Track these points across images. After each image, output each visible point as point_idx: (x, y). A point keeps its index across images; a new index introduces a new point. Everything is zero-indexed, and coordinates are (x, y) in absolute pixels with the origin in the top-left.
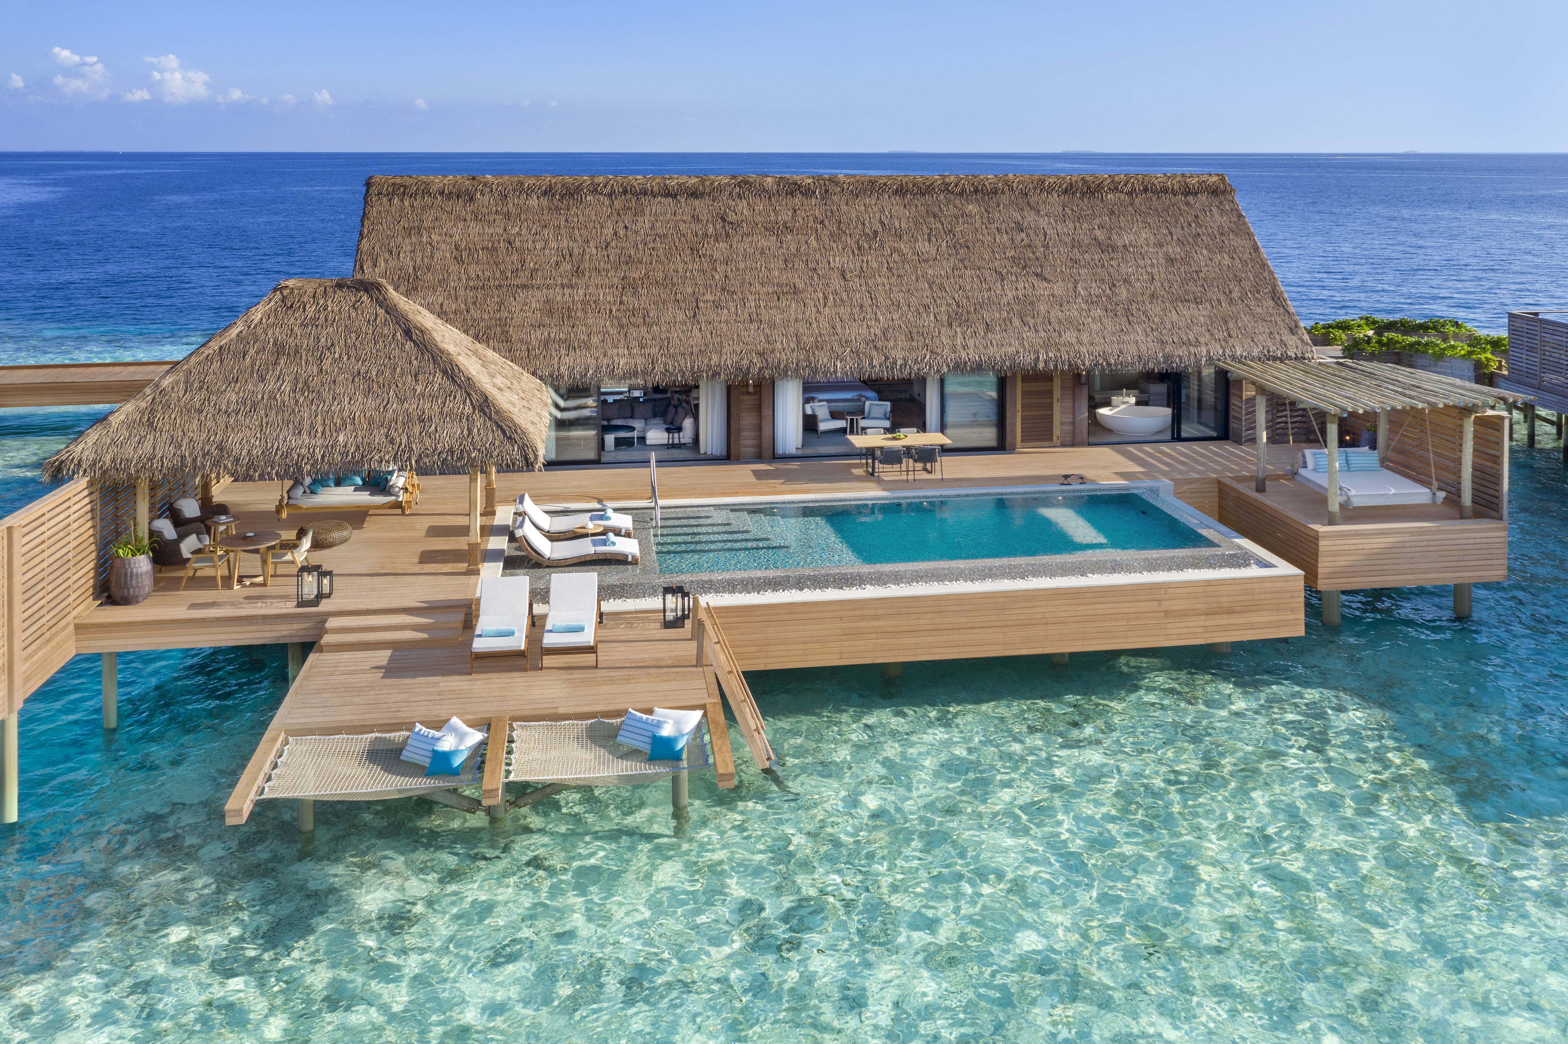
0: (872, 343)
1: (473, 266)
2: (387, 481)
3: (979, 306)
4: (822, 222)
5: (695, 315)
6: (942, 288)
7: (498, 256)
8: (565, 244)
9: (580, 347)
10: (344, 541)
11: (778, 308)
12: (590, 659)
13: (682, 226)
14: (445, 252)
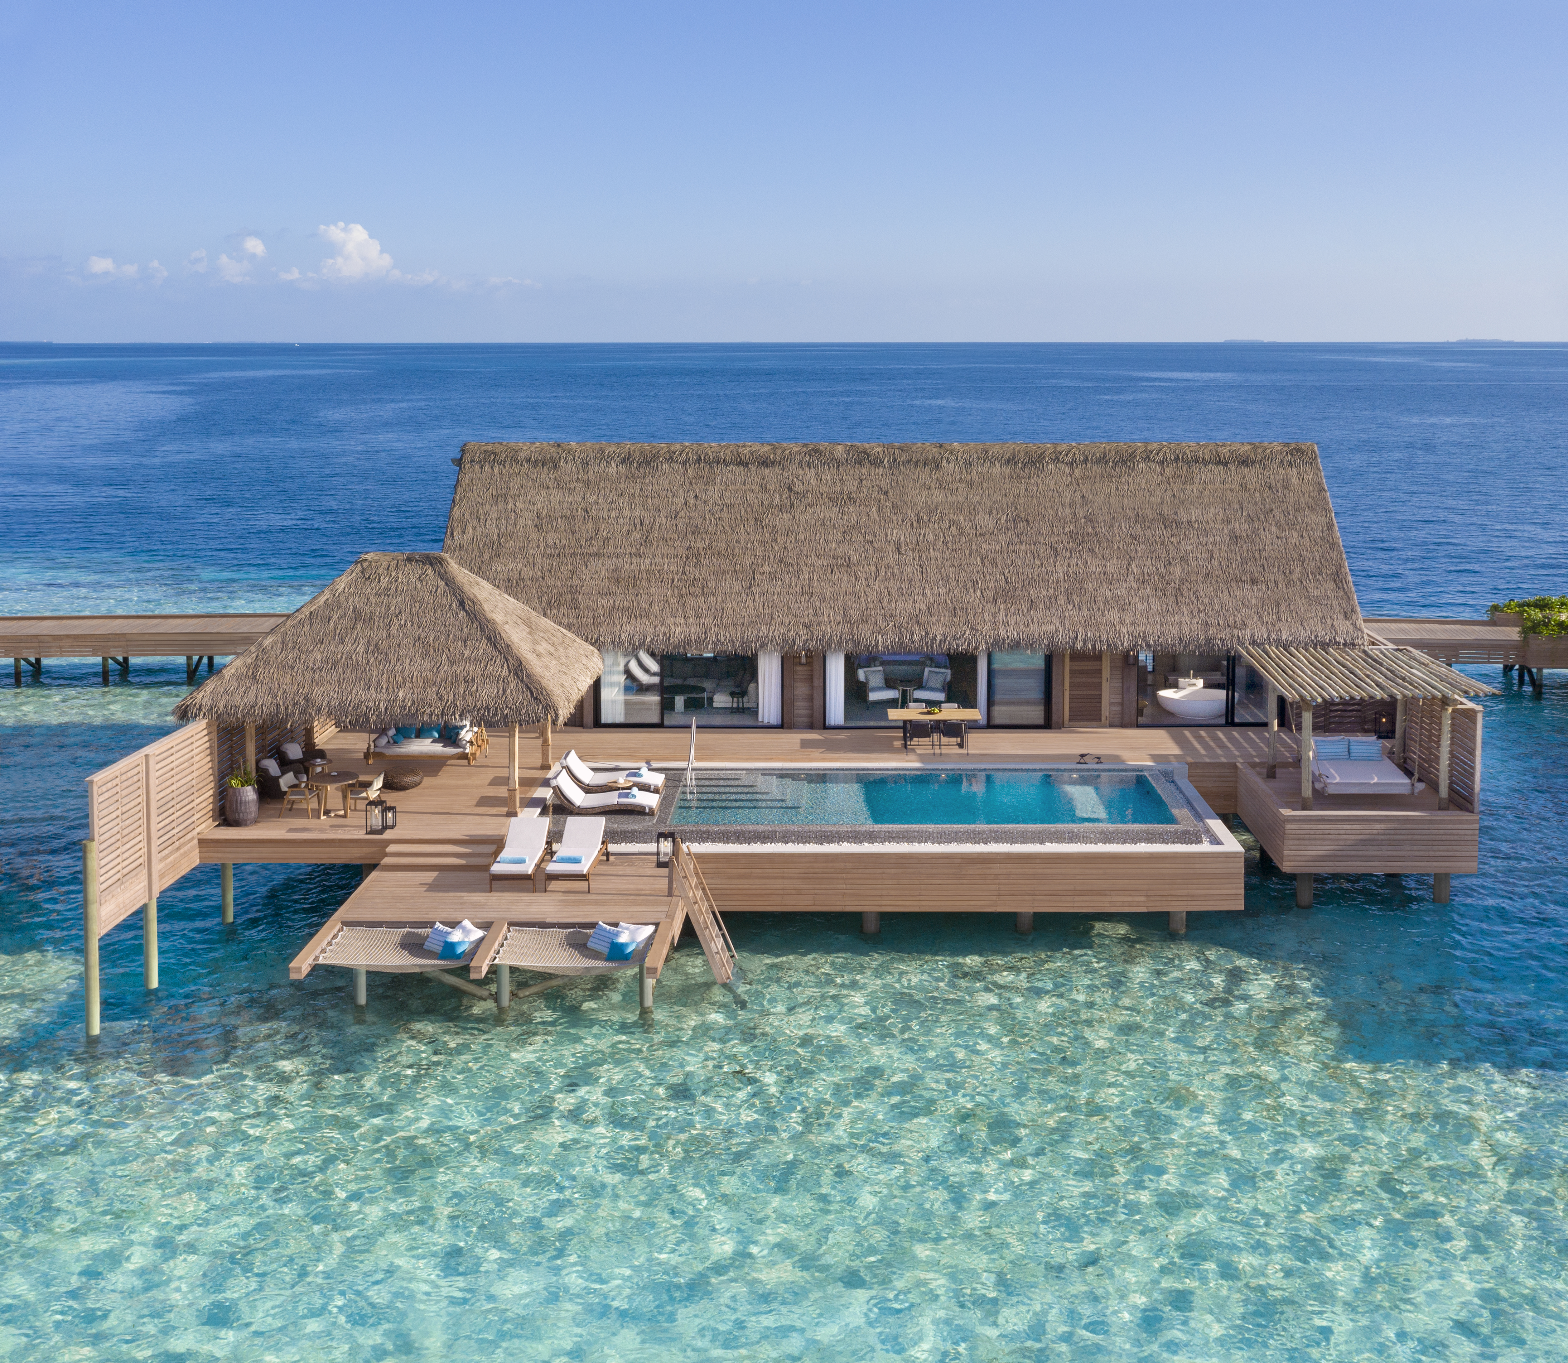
0: (916, 619)
1: (552, 534)
2: (458, 734)
3: (1028, 583)
4: (886, 493)
5: (750, 587)
6: (994, 563)
7: (574, 524)
8: (637, 514)
9: (641, 615)
10: (417, 784)
11: (829, 580)
12: (583, 885)
13: (750, 496)
14: (527, 520)
